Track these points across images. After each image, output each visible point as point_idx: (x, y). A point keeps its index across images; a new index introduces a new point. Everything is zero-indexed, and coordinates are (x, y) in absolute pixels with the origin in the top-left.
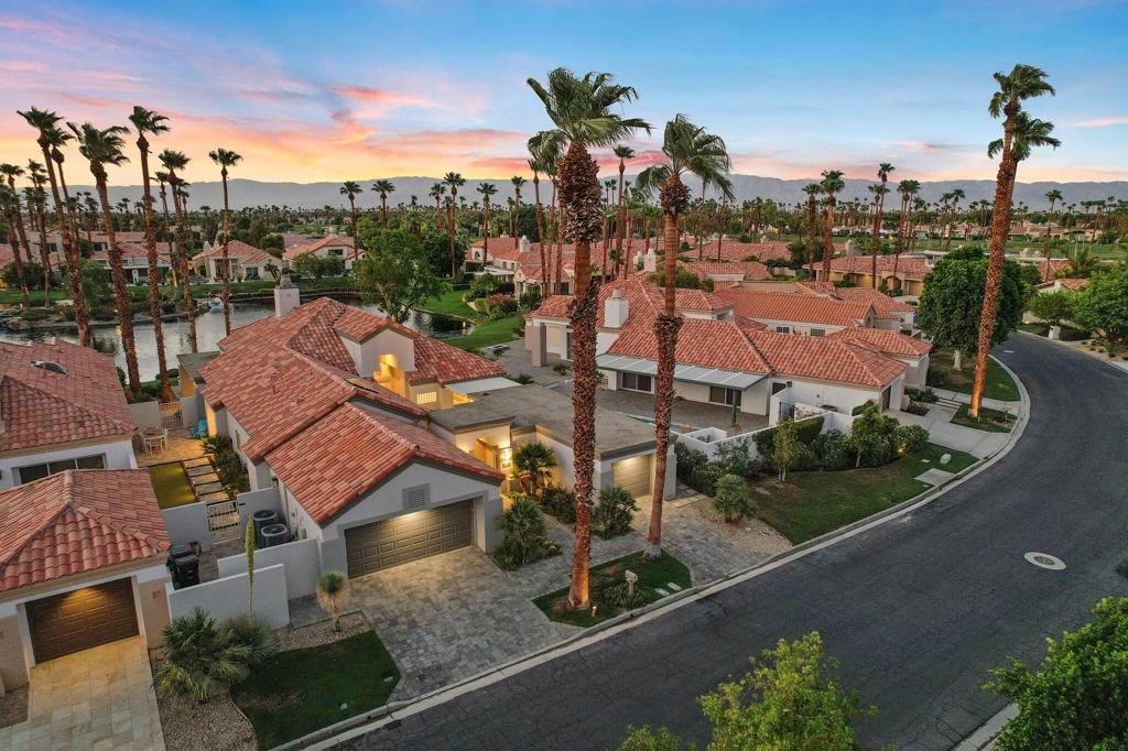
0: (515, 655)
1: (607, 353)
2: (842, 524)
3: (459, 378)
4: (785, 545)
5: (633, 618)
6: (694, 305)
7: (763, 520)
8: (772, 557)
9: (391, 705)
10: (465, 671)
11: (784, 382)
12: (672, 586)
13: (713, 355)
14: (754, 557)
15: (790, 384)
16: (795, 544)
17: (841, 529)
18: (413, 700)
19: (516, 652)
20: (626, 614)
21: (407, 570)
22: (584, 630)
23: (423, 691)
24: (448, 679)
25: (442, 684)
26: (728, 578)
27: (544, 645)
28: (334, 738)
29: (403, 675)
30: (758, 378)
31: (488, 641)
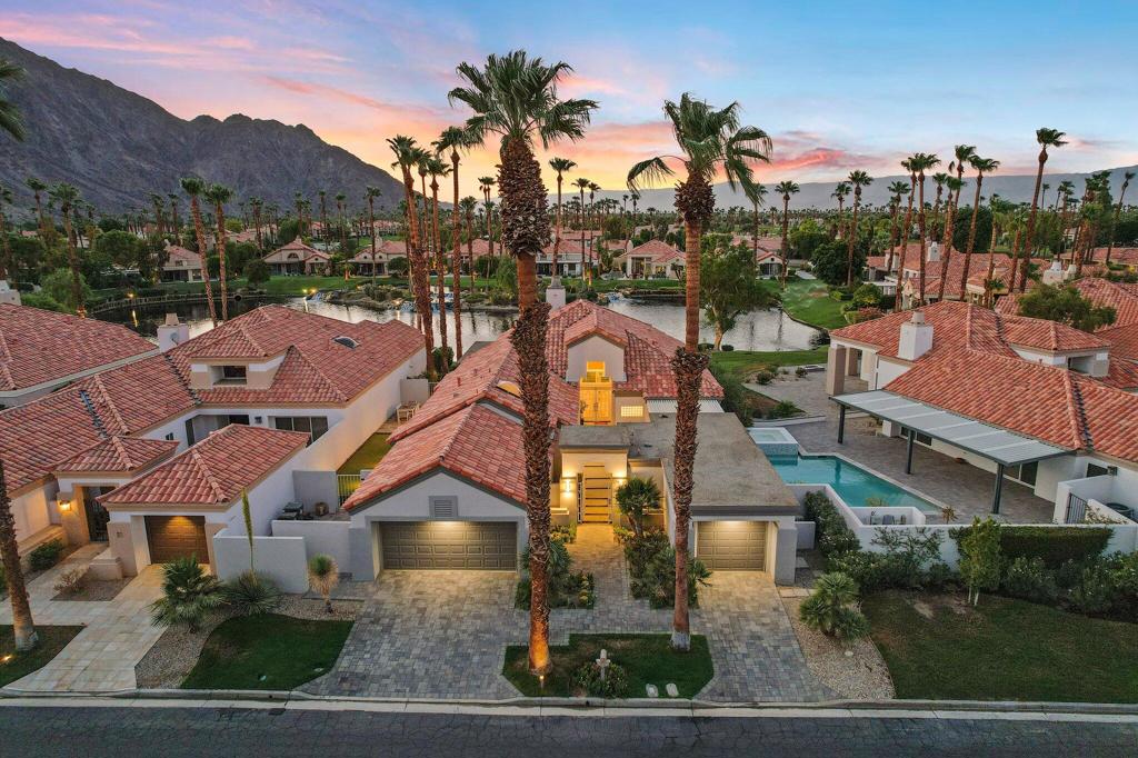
0: (437, 695)
1: (883, 389)
2: (1012, 696)
3: (666, 394)
4: (883, 692)
5: (588, 705)
6: (1033, 340)
7: (882, 648)
8: (846, 701)
9: (294, 693)
10: (383, 691)
11: (1104, 464)
12: (672, 689)
13: (1011, 410)
14: (820, 693)
15: (1114, 471)
16: (899, 696)
17: (1007, 703)
18: (318, 697)
19: (440, 692)
20: (583, 699)
21: (437, 576)
22: (521, 698)
23: (332, 693)
24: (361, 690)
25: (352, 693)
26: (755, 706)
27: (470, 696)
28: (227, 702)
29: (333, 671)
30: (1055, 451)
31: (427, 670)
